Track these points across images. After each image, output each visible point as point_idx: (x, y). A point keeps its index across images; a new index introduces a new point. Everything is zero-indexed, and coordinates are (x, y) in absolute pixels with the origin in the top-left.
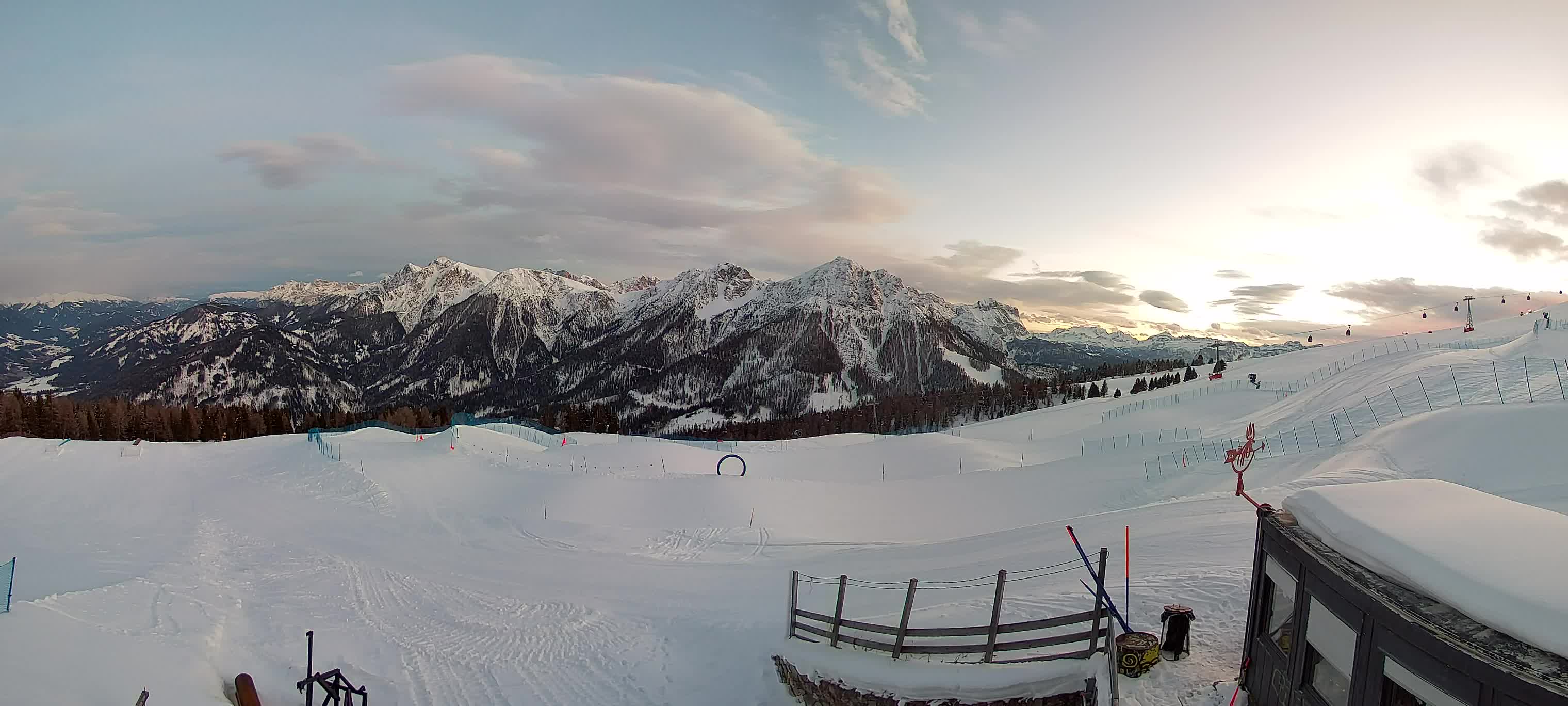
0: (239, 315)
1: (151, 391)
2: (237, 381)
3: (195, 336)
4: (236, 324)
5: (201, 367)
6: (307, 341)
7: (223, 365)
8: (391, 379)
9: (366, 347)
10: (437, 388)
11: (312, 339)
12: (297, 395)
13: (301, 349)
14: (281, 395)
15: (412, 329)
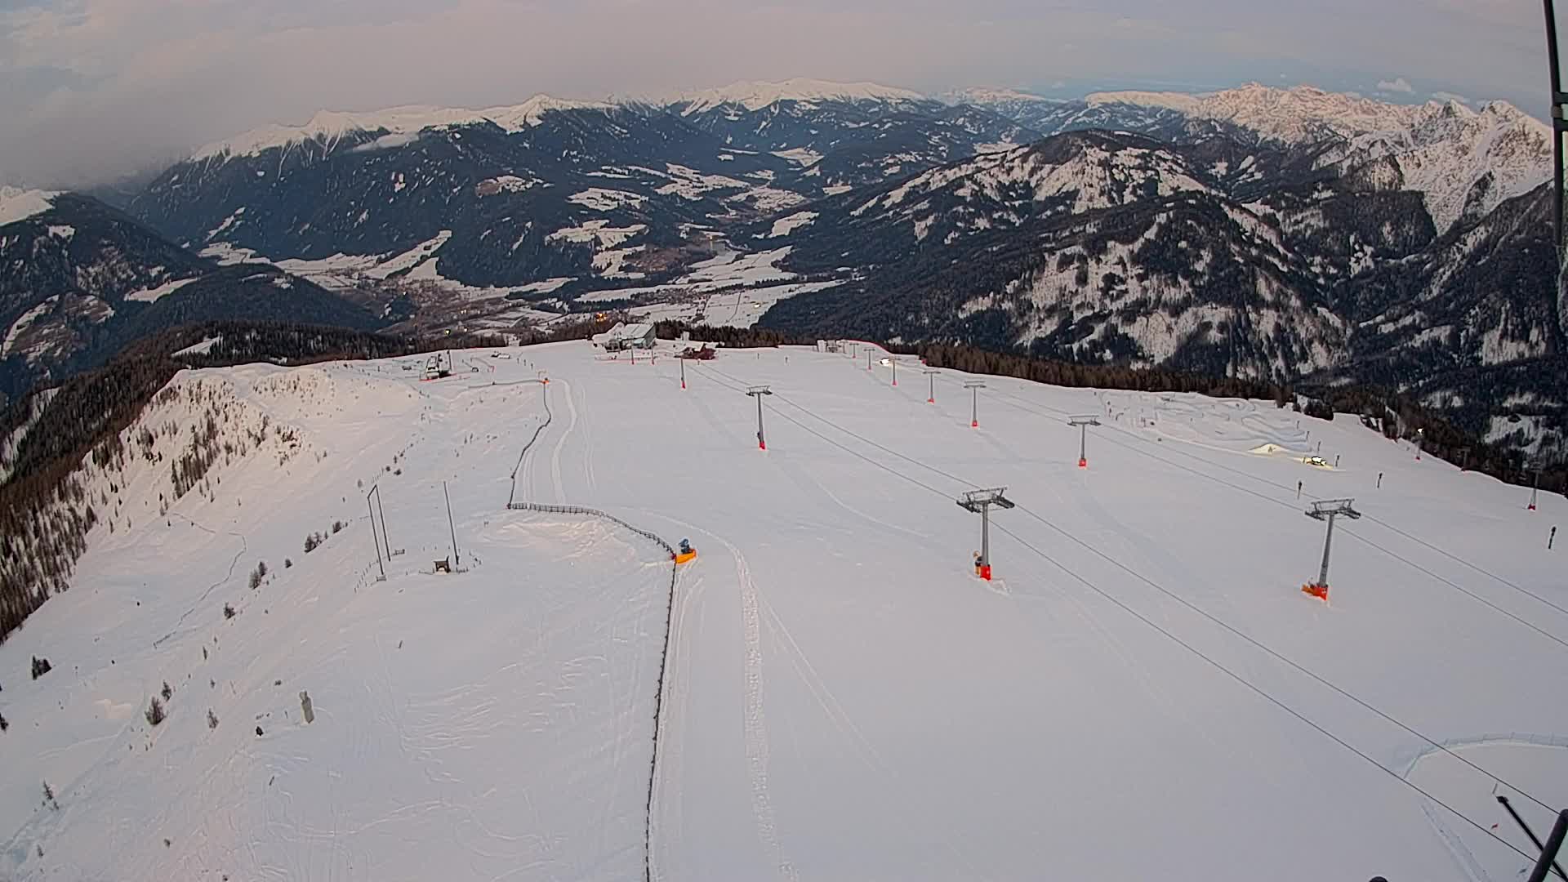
0: (1149, 155)
1: (992, 295)
2: (1145, 290)
3: (1064, 190)
4: (1145, 172)
5: (1083, 259)
6: (1270, 227)
7: (1121, 258)
8: (1400, 316)
9: (1369, 249)
10: (1464, 344)
11: (1279, 225)
12: (1243, 323)
13: (1258, 241)
14: (1216, 322)
15: (1447, 229)
